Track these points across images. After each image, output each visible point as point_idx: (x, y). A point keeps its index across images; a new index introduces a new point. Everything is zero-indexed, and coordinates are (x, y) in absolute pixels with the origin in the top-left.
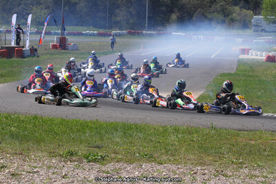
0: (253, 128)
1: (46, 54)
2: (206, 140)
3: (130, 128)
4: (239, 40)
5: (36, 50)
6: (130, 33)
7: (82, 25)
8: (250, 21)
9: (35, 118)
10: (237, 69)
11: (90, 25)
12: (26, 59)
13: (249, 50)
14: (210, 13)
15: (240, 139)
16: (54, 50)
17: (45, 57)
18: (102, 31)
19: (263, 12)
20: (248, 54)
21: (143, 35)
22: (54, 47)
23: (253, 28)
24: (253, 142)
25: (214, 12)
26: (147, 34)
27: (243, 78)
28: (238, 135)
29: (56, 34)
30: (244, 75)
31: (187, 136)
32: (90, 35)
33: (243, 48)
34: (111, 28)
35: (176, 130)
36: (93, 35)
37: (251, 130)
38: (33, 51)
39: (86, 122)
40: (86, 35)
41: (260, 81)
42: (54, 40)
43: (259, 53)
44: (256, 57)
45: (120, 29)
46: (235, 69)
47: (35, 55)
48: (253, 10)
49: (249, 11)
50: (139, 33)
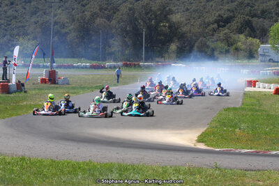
0: (261, 168)
1: (35, 89)
2: (209, 181)
3: (127, 169)
4: (245, 71)
5: (23, 85)
6: (126, 65)
7: (73, 57)
8: (256, 51)
9: (23, 159)
10: (243, 104)
11: (82, 57)
12: (12, 95)
13: (255, 82)
14: (212, 42)
15: (247, 180)
16: (44, 85)
17: (34, 92)
18: (94, 63)
19: (270, 41)
20: (255, 86)
21: (139, 66)
22: (43, 81)
23: (260, 58)
24: (261, 183)
25: (217, 40)
26: (144, 65)
27: (250, 113)
28: (245, 175)
29: (44, 67)
30: (251, 110)
31: (189, 178)
32: (82, 68)
33: (249, 79)
34: (104, 59)
35: (177, 171)
36: (86, 67)
37: (259, 170)
38: (20, 86)
39: (78, 163)
40: (78, 67)
41: (268, 115)
42: (43, 73)
43: (266, 85)
44: (264, 90)
45: (115, 60)
46: (240, 103)
47: (21, 91)
48: (259, 39)
49: (255, 39)
50: (135, 65)
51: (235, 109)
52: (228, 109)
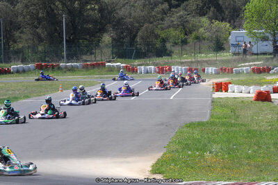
4: (211, 69)
8: (226, 39)
10: (212, 116)
13: (227, 84)
14: (162, 29)
19: (244, 26)
20: (226, 90)
21: (59, 68)
23: (232, 49)
25: (169, 27)
26: (66, 67)
27: (223, 129)
30: (223, 124)
33: (218, 81)
34: (8, 60)
41: (249, 132)
43: (243, 88)
44: (240, 95)
45: (24, 61)
46: (208, 115)
48: (230, 22)
49: (224, 23)
50: (53, 67)
51: (200, 124)
52: (191, 125)
